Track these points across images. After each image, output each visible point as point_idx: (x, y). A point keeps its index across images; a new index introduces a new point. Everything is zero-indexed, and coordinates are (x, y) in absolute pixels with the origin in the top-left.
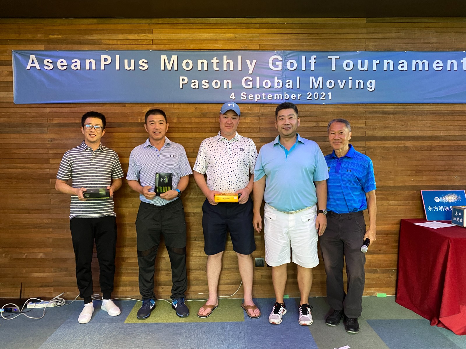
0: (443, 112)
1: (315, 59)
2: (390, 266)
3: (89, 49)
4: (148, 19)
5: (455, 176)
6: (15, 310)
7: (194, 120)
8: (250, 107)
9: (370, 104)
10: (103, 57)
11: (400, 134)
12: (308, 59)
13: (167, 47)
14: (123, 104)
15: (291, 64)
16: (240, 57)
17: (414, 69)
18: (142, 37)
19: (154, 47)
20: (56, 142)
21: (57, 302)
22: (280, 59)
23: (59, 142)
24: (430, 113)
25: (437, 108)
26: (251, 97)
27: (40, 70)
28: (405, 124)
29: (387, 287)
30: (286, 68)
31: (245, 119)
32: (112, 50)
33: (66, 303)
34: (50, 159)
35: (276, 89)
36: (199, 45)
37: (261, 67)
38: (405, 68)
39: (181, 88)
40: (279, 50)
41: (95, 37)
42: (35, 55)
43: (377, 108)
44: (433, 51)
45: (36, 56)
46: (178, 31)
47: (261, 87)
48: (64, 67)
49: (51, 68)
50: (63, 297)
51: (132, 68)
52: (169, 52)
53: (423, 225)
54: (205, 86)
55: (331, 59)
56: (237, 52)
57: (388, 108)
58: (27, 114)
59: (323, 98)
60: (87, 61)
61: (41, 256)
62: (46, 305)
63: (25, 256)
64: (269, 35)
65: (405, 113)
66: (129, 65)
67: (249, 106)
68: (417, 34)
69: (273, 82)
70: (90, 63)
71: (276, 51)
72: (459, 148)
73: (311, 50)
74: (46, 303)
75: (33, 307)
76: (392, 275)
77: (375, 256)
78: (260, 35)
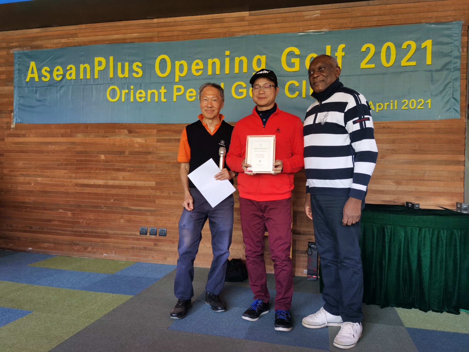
4: (75, 26)
41: (39, 43)
46: (96, 34)
78: (159, 33)
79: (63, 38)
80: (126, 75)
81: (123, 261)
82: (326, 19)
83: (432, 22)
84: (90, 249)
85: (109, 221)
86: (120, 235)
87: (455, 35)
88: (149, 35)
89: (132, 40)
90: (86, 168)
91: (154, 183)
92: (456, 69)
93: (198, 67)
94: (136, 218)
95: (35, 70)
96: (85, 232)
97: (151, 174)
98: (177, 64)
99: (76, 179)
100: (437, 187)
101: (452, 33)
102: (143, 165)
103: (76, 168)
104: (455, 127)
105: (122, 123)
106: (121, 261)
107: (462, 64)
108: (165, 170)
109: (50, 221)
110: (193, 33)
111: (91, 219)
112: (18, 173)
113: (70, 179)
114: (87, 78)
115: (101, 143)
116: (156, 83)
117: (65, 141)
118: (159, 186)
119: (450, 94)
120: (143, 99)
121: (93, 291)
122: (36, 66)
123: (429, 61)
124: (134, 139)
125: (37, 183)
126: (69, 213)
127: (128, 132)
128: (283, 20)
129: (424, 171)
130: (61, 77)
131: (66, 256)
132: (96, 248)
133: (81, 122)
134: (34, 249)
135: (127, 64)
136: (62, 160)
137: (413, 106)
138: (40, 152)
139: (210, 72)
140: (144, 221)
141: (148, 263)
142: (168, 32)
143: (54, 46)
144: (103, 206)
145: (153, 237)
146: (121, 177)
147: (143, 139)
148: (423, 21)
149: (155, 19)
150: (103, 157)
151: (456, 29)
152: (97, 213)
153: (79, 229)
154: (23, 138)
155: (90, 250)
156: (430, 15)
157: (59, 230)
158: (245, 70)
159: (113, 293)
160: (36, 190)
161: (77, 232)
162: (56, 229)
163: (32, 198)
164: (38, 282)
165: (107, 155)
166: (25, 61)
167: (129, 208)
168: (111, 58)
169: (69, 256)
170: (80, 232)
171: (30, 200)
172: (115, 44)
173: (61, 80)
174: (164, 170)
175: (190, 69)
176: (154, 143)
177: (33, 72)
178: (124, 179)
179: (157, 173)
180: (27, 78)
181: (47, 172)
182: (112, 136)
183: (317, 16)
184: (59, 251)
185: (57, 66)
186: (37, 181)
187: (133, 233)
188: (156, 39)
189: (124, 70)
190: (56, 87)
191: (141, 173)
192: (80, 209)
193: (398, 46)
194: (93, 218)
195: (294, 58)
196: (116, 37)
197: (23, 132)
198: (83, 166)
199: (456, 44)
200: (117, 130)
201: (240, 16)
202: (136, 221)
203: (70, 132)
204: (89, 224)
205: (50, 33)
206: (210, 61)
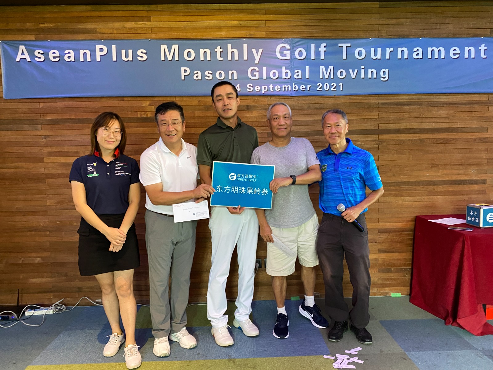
0: (460, 102)
1: (325, 47)
2: (404, 265)
3: (83, 39)
4: (147, 5)
5: (472, 170)
6: (12, 317)
7: (197, 114)
8: (257, 100)
9: (383, 95)
10: (98, 47)
11: (415, 126)
12: (317, 47)
13: (167, 36)
14: (122, 98)
15: (300, 53)
16: (245, 46)
17: (429, 56)
18: (140, 25)
19: (153, 36)
20: (51, 139)
21: (57, 308)
22: (288, 47)
23: (54, 139)
24: (447, 104)
25: (453, 98)
26: (258, 88)
27: (31, 62)
28: (420, 116)
29: (401, 286)
30: (294, 57)
31: (252, 112)
32: (107, 40)
33: (66, 309)
34: (45, 158)
35: (284, 80)
36: (201, 34)
37: (268, 56)
38: (420, 56)
39: (183, 80)
40: (287, 38)
41: (89, 26)
42: (25, 45)
43: (391, 99)
44: (450, 37)
45: (26, 47)
46: (178, 18)
47: (268, 77)
48: (57, 58)
49: (43, 59)
50: (63, 303)
51: (130, 58)
52: (169, 41)
53: (439, 221)
54: (209, 77)
55: (342, 47)
56: (241, 40)
57: (402, 99)
58: (18, 109)
59: (334, 88)
60: (82, 52)
61: (39, 261)
62: (46, 312)
63: (21, 261)
64: (276, 22)
65: (420, 104)
66: (127, 56)
67: (256, 98)
68: (433, 19)
69: (280, 73)
70: (85, 54)
71: (283, 39)
72: (476, 140)
73: (321, 38)
74: (45, 310)
75: (32, 315)
76: (407, 274)
77: (390, 255)
78: (266, 21)
79: (128, 22)
142: (279, 22)
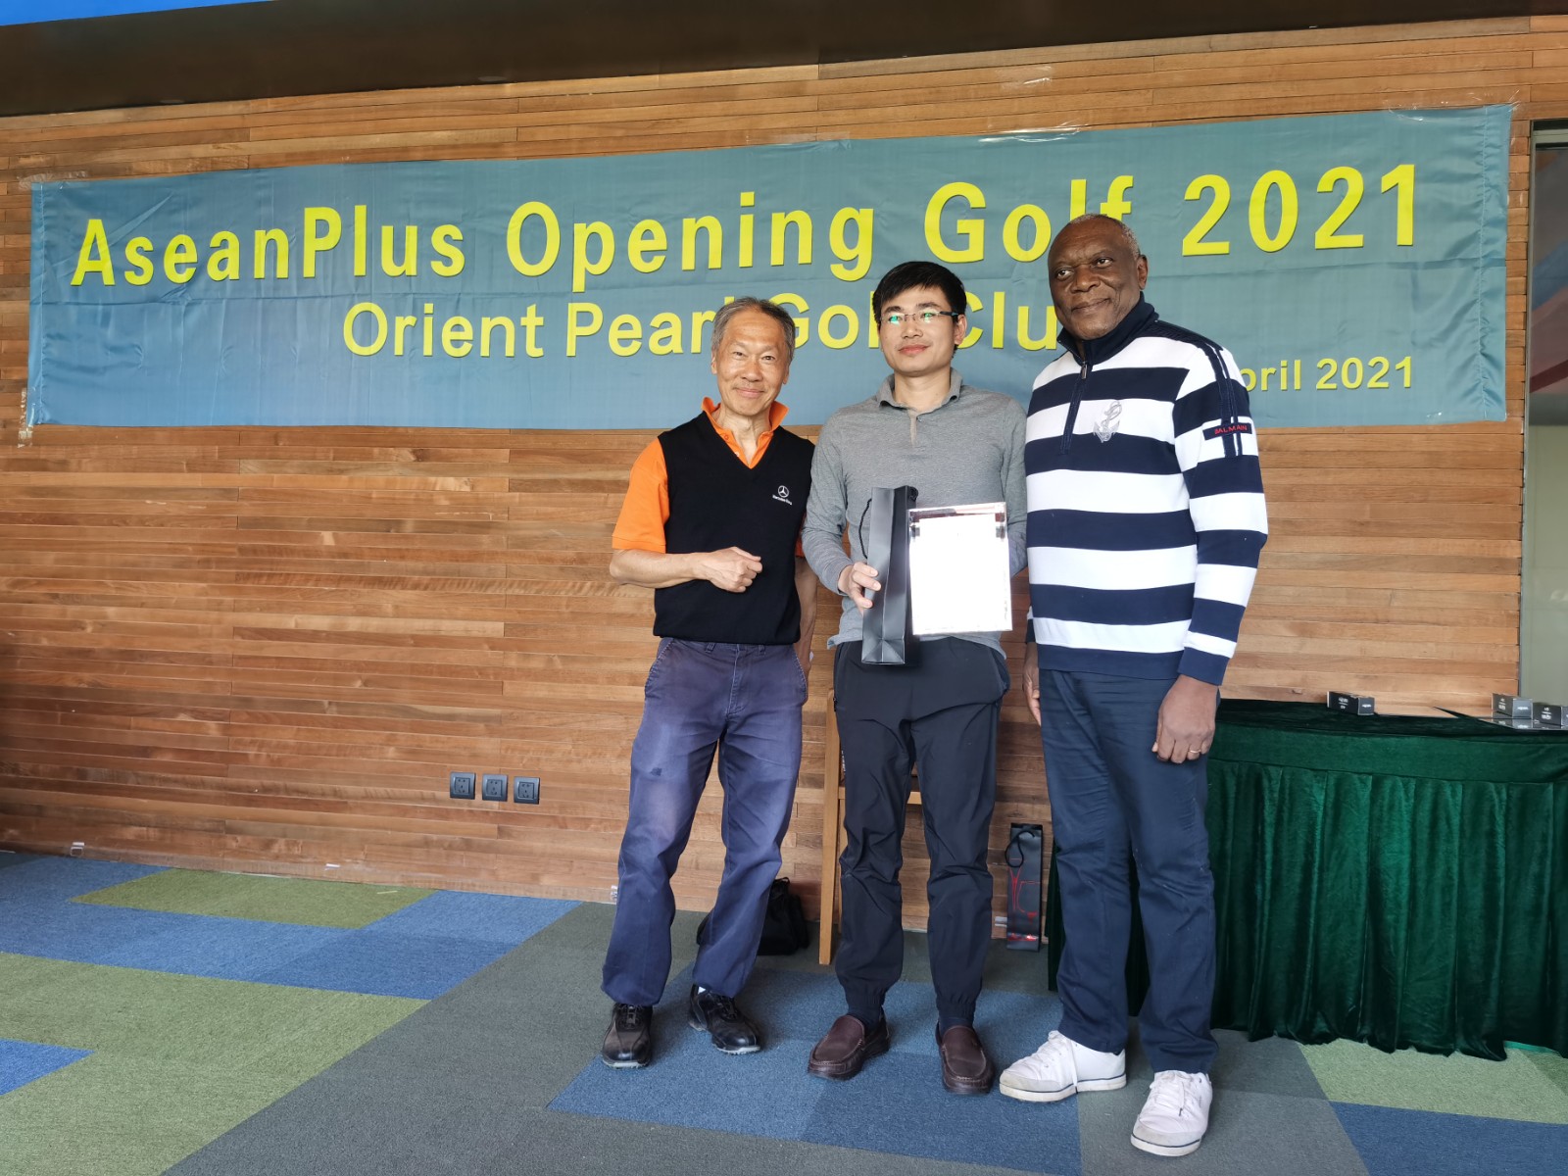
4: (241, 102)
18: (226, 149)
41: (117, 157)
46: (311, 130)
64: (543, 129)
78: (520, 130)
79: (197, 142)
80: (410, 266)
81: (392, 888)
82: (1071, 93)
83: (1415, 108)
84: (280, 846)
85: (348, 752)
86: (383, 798)
87: (1490, 150)
88: (487, 135)
89: (431, 152)
90: (270, 576)
91: (501, 625)
92: (1492, 261)
93: (649, 245)
94: (437, 741)
95: (104, 248)
96: (265, 789)
97: (489, 597)
98: (581, 232)
99: (239, 611)
100: (1430, 645)
101: (1479, 144)
102: (464, 566)
103: (238, 574)
104: (1490, 449)
105: (395, 428)
106: (387, 888)
107: (1512, 245)
108: (538, 583)
109: (145, 751)
110: (631, 133)
111: (285, 747)
112: (43, 590)
113: (215, 610)
114: (278, 276)
115: (323, 492)
116: (511, 293)
117: (200, 485)
118: (517, 637)
119: (1474, 342)
120: (466, 348)
121: (295, 985)
122: (107, 233)
123: (1405, 234)
124: (432, 479)
125: (104, 626)
126: (212, 724)
127: (413, 458)
128: (931, 93)
129: (1389, 592)
130: (189, 273)
131: (201, 870)
132: (301, 841)
133: (257, 423)
134: (91, 847)
135: (412, 232)
136: (190, 548)
137: (1352, 379)
138: (114, 522)
139: (688, 262)
140: (463, 752)
141: (476, 894)
142: (552, 129)
143: (169, 167)
144: (326, 702)
145: (495, 805)
146: (390, 605)
147: (465, 479)
148: (1386, 103)
149: (508, 86)
150: (328, 538)
151: (1492, 132)
152: (307, 725)
153: (243, 781)
154: (61, 475)
155: (280, 850)
156: (1409, 83)
157: (176, 781)
158: (805, 255)
159: (360, 991)
160: (101, 647)
161: (239, 788)
162: (166, 780)
163: (87, 676)
164: (106, 956)
165: (341, 533)
166: (68, 218)
167: (416, 709)
168: (360, 211)
169: (211, 868)
170: (249, 789)
171: (81, 681)
172: (373, 165)
173: (190, 283)
174: (533, 582)
175: (621, 250)
176: (500, 494)
177: (94, 255)
178: (399, 612)
179: (510, 592)
180: (73, 272)
181: (138, 588)
182: (359, 469)
183: (1041, 82)
184: (175, 855)
185: (179, 233)
186: (105, 617)
187: (427, 792)
188: (510, 149)
189: (404, 249)
190: (174, 303)
191: (458, 592)
192: (248, 713)
193: (1306, 184)
194: (292, 742)
195: (966, 218)
196: (377, 140)
197: (59, 454)
198: (261, 569)
199: (1494, 182)
200: (376, 450)
201: (788, 77)
202: (439, 754)
203: (217, 455)
204: (279, 761)
205: (157, 127)
206: (690, 226)
